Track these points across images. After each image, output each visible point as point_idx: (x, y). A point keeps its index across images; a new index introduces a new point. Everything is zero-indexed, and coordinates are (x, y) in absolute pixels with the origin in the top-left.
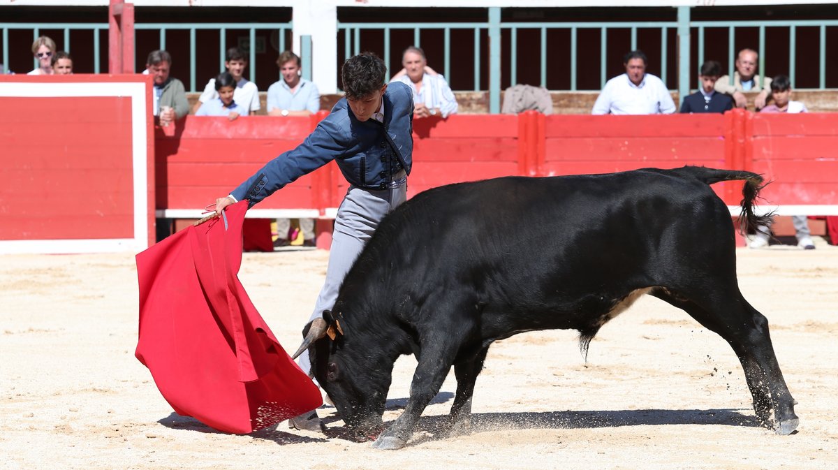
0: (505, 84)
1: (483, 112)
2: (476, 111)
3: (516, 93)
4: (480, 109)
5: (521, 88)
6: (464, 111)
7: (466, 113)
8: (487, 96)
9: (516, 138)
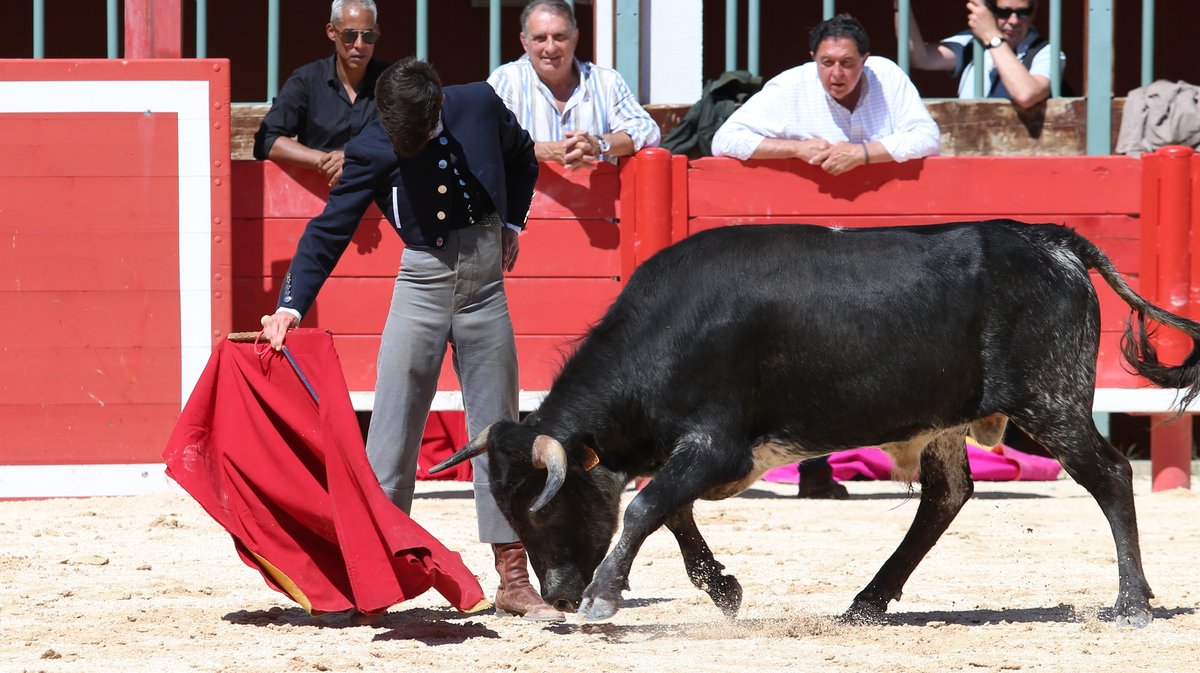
0: (1126, 79)
1: (1068, 152)
2: (1050, 146)
3: (1150, 102)
4: (1062, 143)
5: (1165, 88)
6: (1019, 148)
7: (1025, 153)
8: (1080, 110)
9: (1136, 216)
